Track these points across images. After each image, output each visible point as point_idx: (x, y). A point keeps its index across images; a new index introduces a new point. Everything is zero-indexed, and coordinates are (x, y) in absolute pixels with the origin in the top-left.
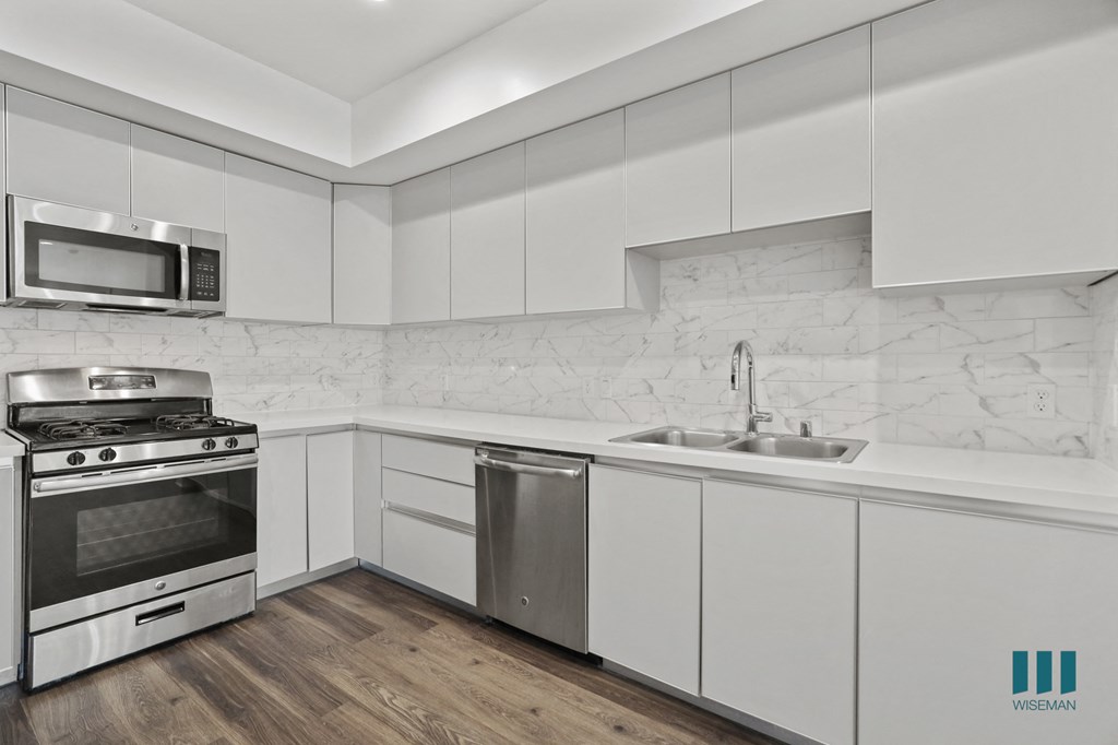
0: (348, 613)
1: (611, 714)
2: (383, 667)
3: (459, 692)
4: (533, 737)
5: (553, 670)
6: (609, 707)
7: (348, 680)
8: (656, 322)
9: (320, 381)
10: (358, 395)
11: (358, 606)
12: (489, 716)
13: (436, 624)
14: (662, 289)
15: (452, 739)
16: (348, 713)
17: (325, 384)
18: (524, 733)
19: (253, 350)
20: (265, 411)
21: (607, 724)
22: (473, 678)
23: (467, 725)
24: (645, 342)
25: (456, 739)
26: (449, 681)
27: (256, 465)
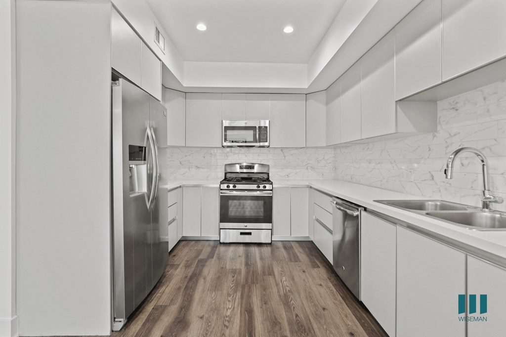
0: (296, 253)
1: (355, 328)
2: (290, 272)
3: (305, 290)
4: (315, 315)
5: (348, 302)
6: (357, 326)
7: (278, 271)
8: (435, 138)
9: (307, 169)
10: (323, 175)
11: (300, 252)
12: (307, 301)
13: (319, 267)
14: (438, 118)
15: (290, 300)
16: (271, 278)
17: (309, 170)
18: (314, 312)
19: (283, 158)
20: (287, 179)
21: (348, 330)
22: (314, 289)
23: (298, 299)
24: (430, 150)
25: (291, 301)
26: (306, 285)
27: (271, 195)
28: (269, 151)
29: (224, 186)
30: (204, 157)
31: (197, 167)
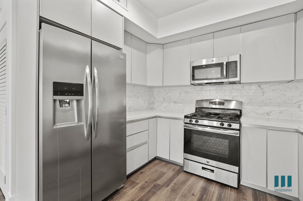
27: (238, 135)
28: (243, 87)
29: (188, 120)
30: (180, 94)
31: (175, 102)
